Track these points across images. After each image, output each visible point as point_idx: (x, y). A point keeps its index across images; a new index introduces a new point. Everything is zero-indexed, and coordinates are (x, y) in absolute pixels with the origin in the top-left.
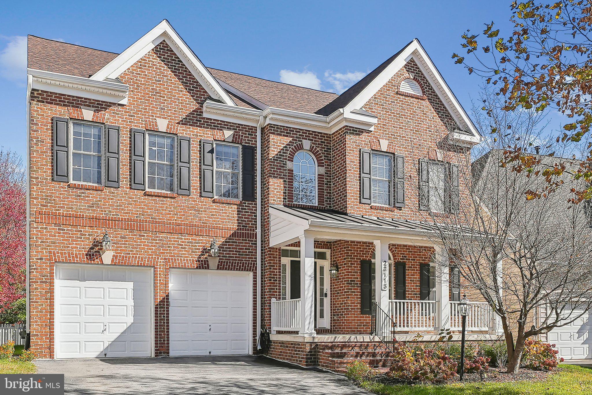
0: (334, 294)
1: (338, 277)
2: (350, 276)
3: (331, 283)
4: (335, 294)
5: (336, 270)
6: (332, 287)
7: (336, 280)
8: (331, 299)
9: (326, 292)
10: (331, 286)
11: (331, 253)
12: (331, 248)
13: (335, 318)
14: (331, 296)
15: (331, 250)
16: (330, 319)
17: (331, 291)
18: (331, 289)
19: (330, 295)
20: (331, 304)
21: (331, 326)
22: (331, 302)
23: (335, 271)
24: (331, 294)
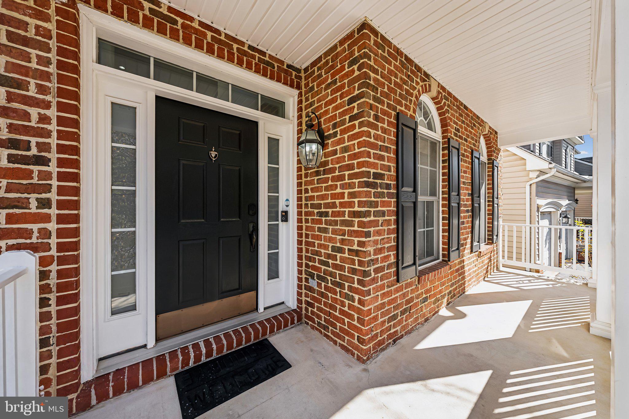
0: (307, 214)
1: (325, 163)
2: (372, 160)
3: (299, 184)
4: (311, 214)
5: (319, 143)
6: (303, 196)
7: (317, 173)
8: (300, 228)
9: (285, 209)
10: (299, 192)
11: (300, 102)
12: (298, 87)
13: (313, 283)
14: (300, 221)
15: (300, 95)
16: (296, 282)
17: (299, 206)
18: (299, 199)
19: (296, 217)
20: (300, 243)
21: (299, 301)
22: (300, 235)
23: (314, 146)
24: (300, 213)
